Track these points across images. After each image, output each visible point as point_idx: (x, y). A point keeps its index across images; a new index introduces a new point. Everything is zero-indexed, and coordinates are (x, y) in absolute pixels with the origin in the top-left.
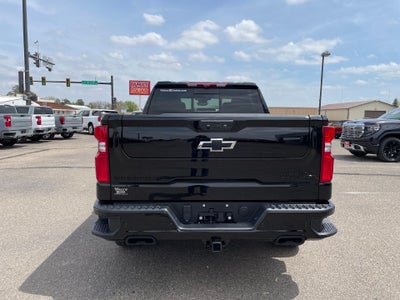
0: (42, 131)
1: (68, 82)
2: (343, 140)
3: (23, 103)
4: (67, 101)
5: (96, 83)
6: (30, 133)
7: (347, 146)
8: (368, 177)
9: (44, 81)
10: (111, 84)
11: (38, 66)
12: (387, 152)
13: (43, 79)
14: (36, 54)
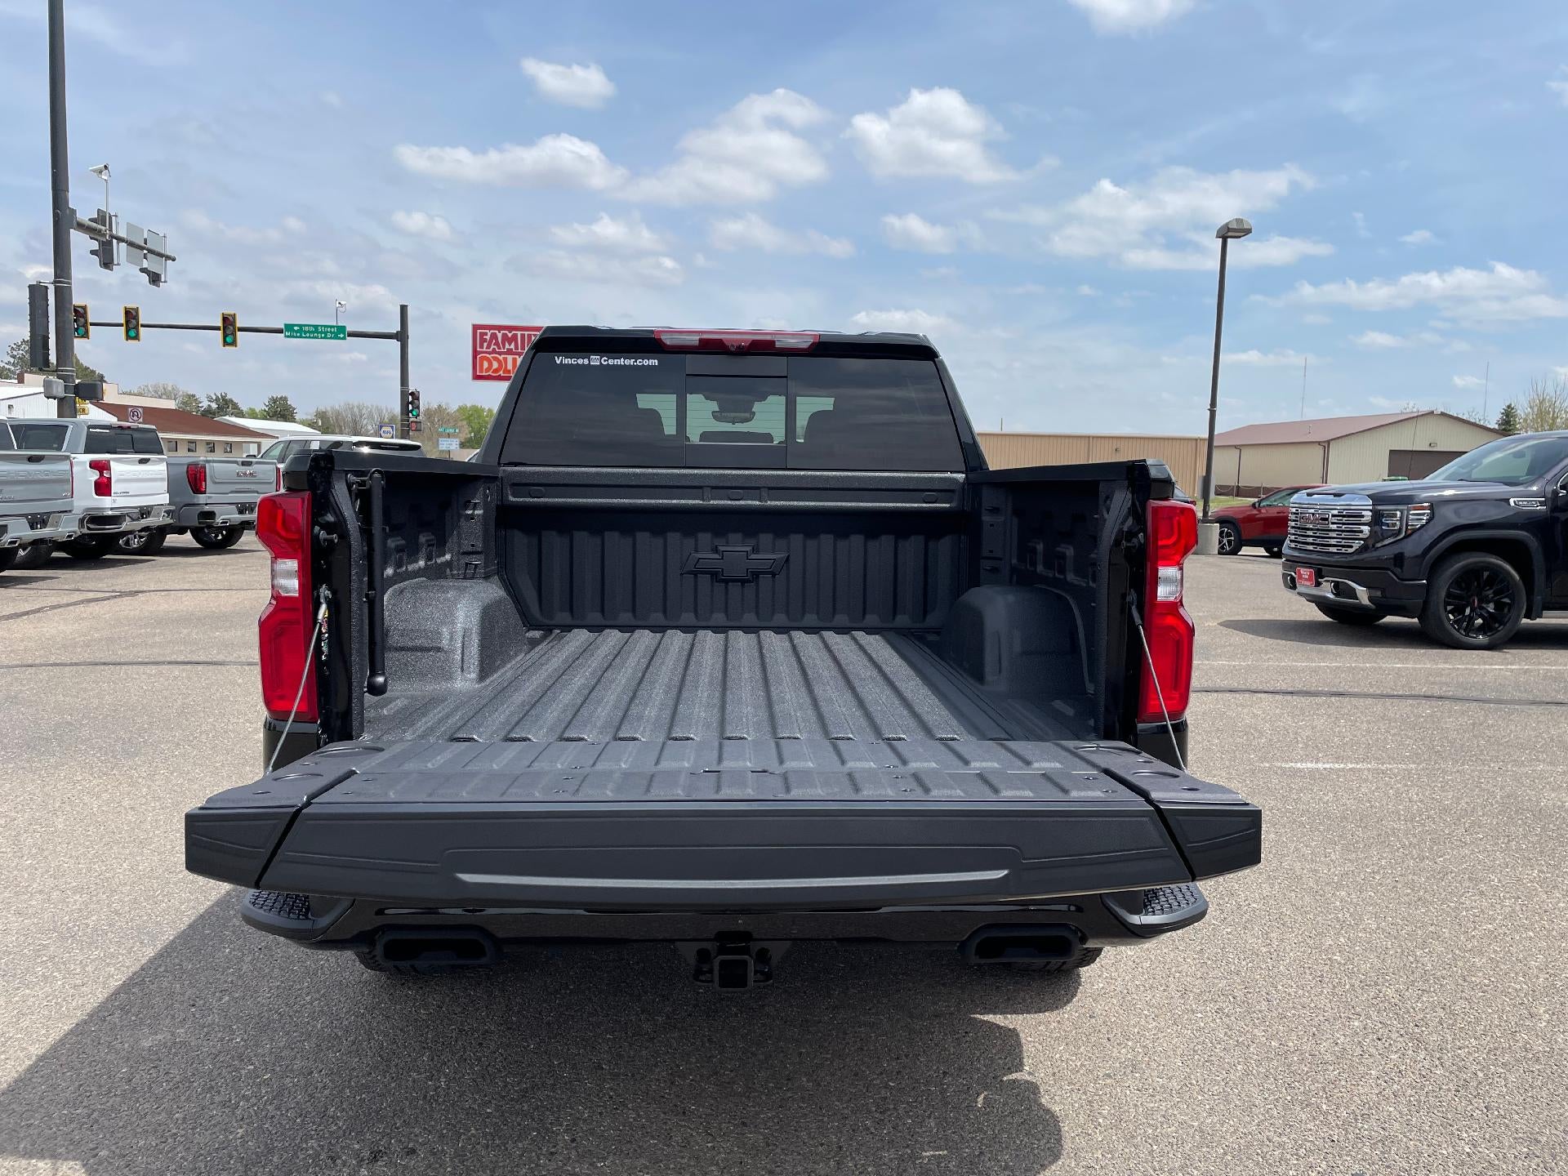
0: (115, 520)
1: (229, 328)
2: (1293, 563)
3: (45, 411)
4: (226, 405)
5: (339, 332)
6: (65, 528)
7: (1305, 586)
8: (1378, 707)
9: (132, 322)
10: (402, 336)
11: (107, 263)
12: (1458, 610)
13: (131, 316)
14: (102, 218)
